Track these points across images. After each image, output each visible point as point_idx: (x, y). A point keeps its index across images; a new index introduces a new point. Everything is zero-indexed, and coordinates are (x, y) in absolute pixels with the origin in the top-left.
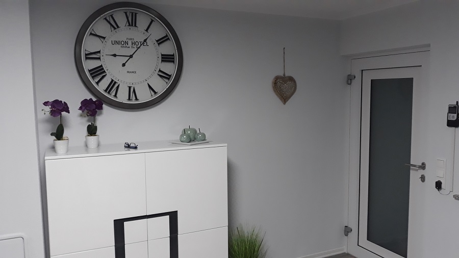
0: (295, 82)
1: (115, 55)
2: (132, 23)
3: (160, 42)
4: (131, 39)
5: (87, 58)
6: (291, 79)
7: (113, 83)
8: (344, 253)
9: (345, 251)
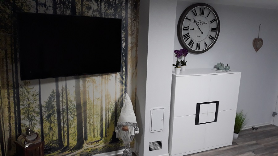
0: (262, 41)
1: (193, 29)
2: (202, 13)
3: (212, 22)
4: (200, 20)
5: (183, 30)
6: (261, 40)
7: (191, 41)
8: (271, 125)
9: (272, 123)
